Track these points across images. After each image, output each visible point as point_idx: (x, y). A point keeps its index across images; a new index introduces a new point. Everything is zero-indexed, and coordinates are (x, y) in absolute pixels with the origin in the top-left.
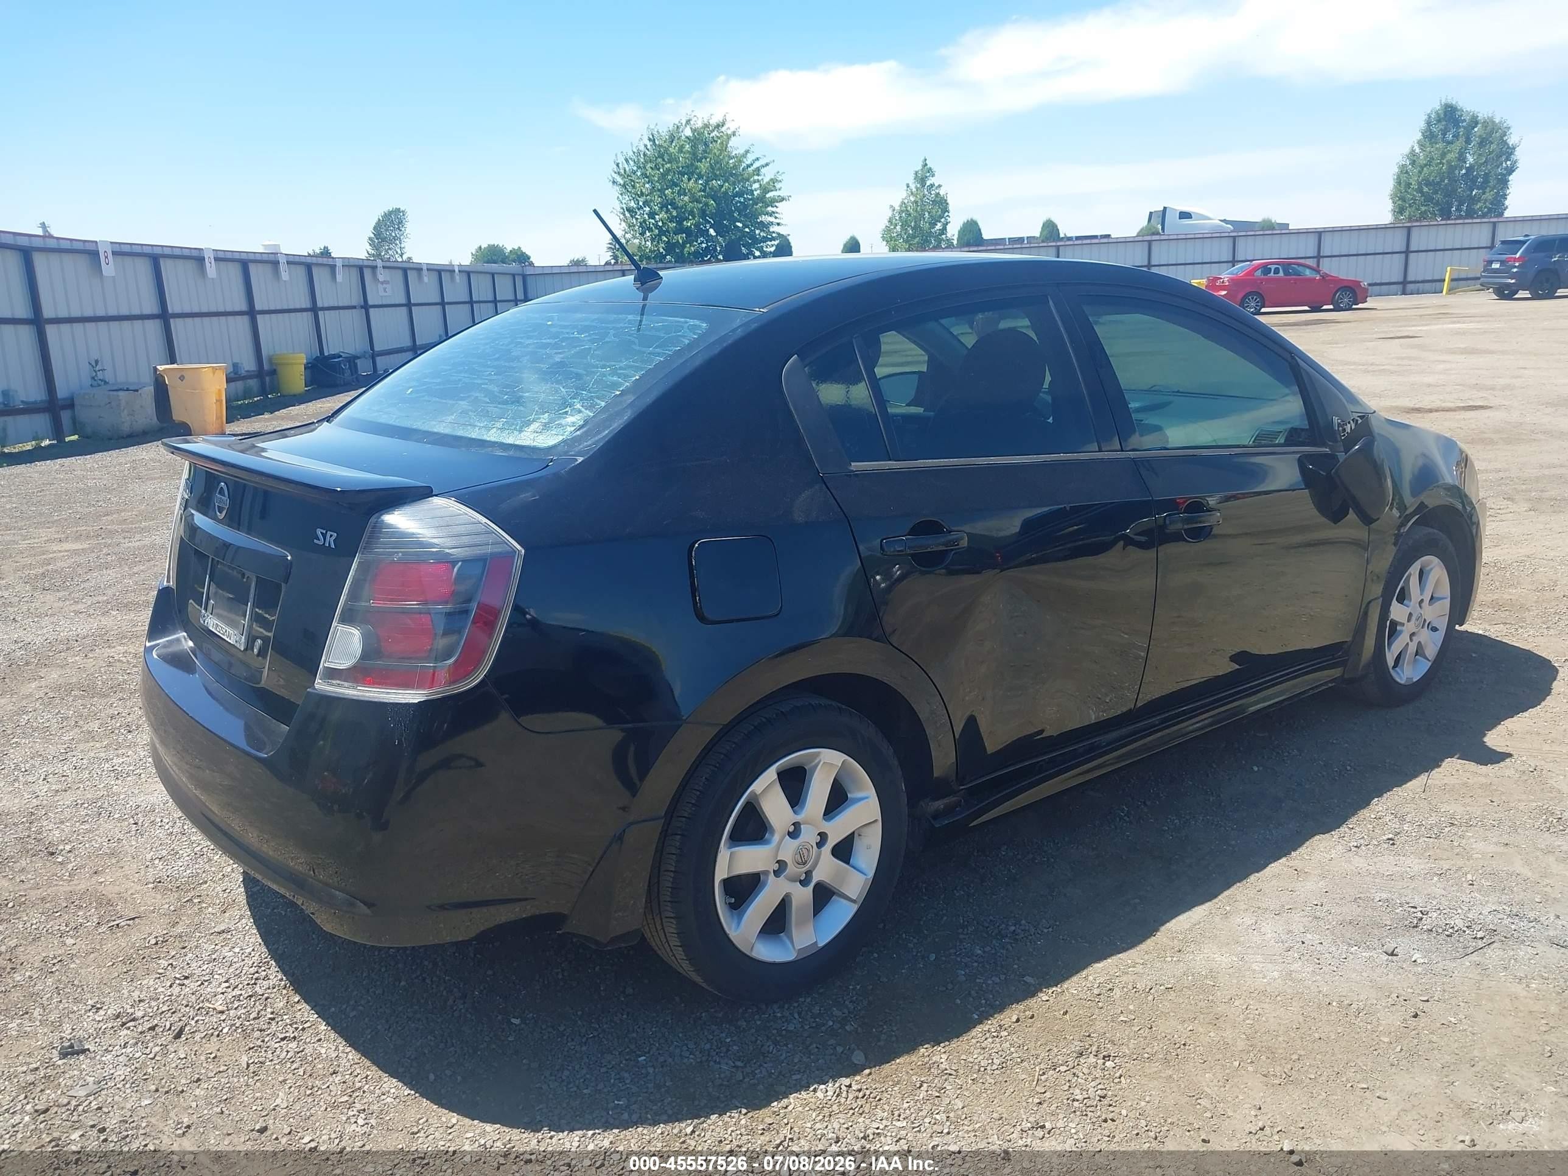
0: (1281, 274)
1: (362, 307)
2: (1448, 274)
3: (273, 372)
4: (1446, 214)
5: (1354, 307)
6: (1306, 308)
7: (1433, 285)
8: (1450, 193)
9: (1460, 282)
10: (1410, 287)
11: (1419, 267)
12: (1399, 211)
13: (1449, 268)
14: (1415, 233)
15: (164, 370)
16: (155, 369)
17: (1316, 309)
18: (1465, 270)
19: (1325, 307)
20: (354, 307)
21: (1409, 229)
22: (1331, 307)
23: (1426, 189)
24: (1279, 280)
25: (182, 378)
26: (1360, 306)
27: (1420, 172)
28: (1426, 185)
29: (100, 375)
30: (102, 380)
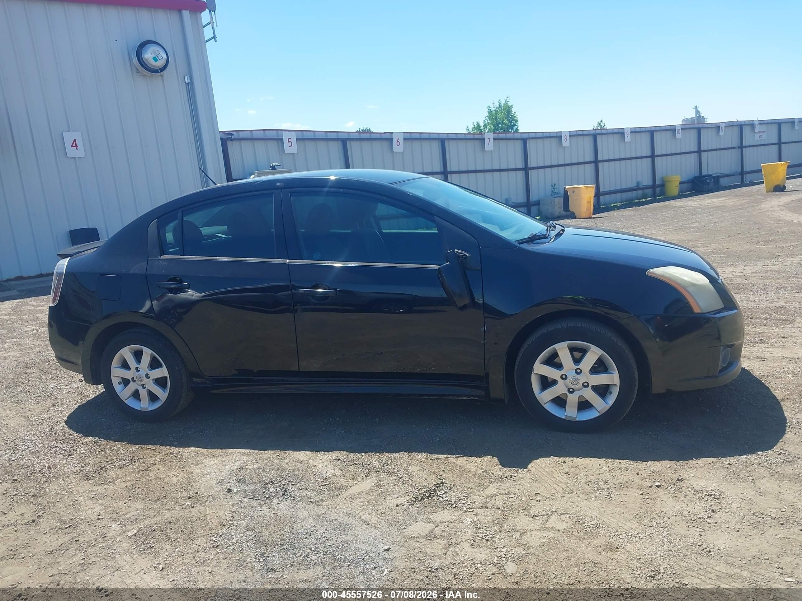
1: (739, 147)
3: (663, 186)
15: (568, 188)
16: (565, 188)
20: (734, 148)
25: (574, 192)
29: (556, 190)
30: (556, 193)
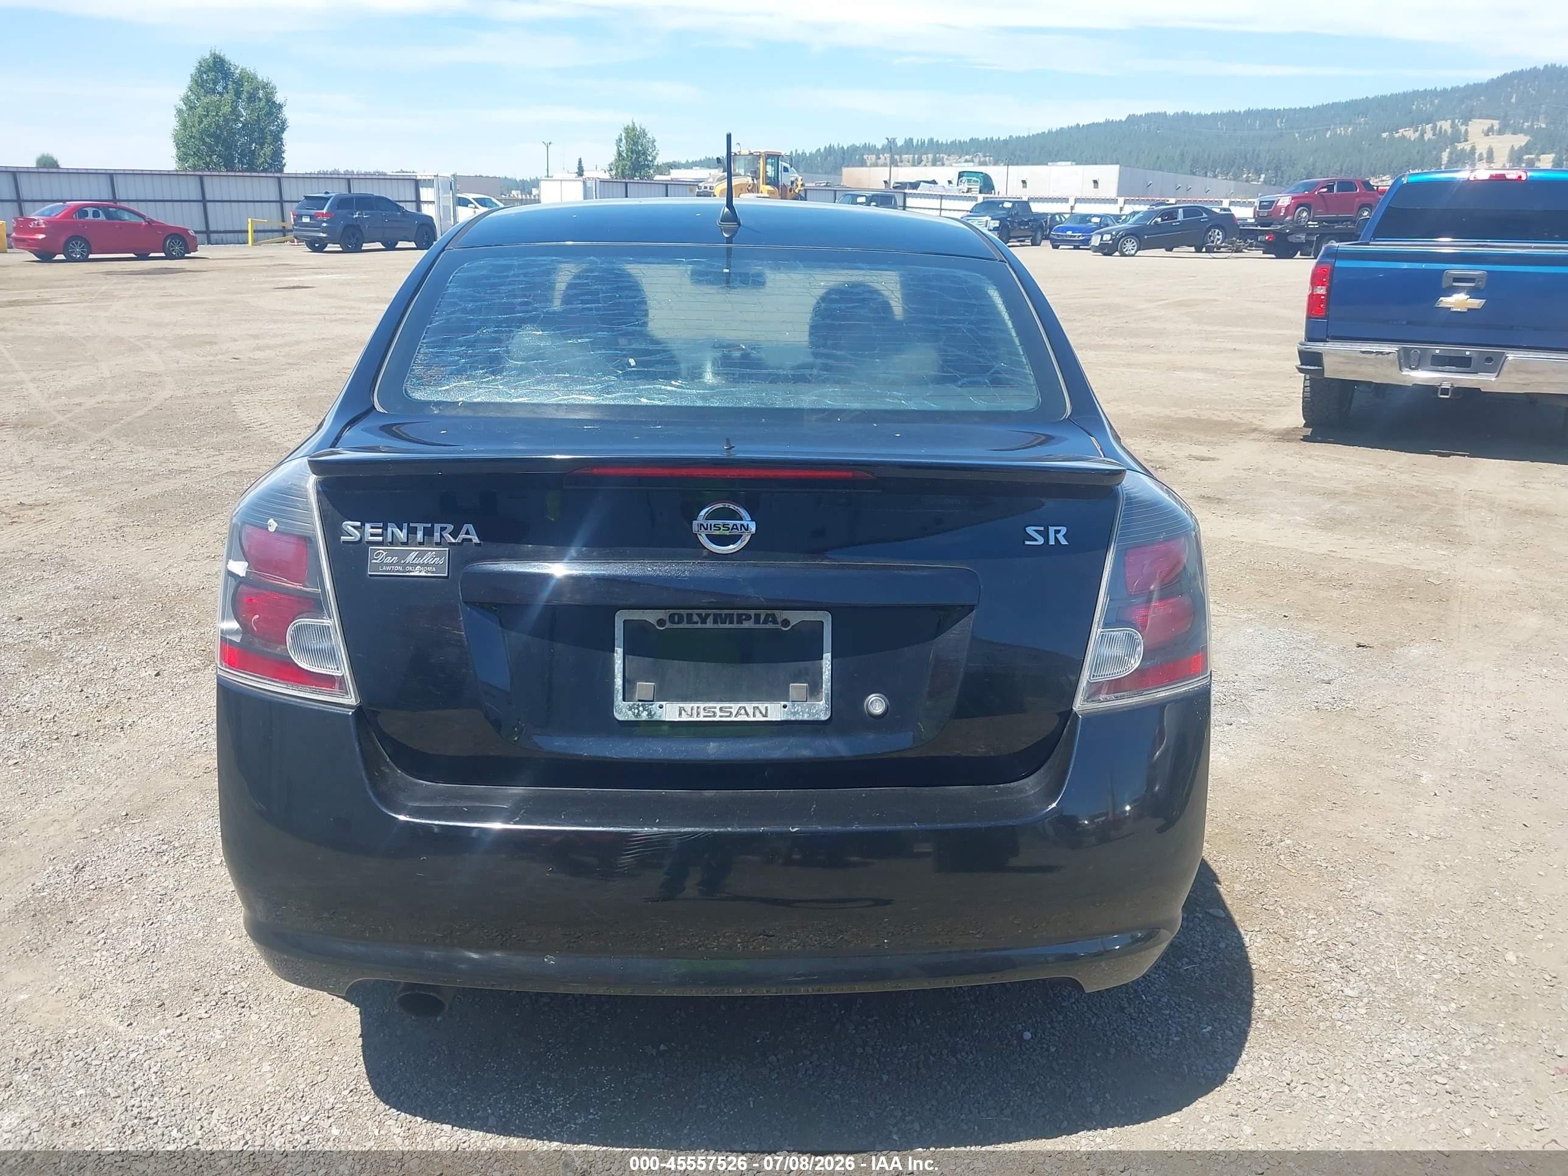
0: (102, 217)
2: (250, 225)
4: (229, 166)
5: (186, 255)
6: (132, 255)
7: (237, 236)
8: (229, 145)
9: (262, 234)
10: (214, 236)
11: (220, 218)
12: (182, 158)
13: (249, 220)
14: (207, 182)
17: (143, 256)
18: (265, 222)
19: (152, 255)
21: (201, 177)
22: (163, 255)
23: (207, 140)
24: (101, 223)
26: (192, 254)
27: (200, 122)
28: (208, 136)
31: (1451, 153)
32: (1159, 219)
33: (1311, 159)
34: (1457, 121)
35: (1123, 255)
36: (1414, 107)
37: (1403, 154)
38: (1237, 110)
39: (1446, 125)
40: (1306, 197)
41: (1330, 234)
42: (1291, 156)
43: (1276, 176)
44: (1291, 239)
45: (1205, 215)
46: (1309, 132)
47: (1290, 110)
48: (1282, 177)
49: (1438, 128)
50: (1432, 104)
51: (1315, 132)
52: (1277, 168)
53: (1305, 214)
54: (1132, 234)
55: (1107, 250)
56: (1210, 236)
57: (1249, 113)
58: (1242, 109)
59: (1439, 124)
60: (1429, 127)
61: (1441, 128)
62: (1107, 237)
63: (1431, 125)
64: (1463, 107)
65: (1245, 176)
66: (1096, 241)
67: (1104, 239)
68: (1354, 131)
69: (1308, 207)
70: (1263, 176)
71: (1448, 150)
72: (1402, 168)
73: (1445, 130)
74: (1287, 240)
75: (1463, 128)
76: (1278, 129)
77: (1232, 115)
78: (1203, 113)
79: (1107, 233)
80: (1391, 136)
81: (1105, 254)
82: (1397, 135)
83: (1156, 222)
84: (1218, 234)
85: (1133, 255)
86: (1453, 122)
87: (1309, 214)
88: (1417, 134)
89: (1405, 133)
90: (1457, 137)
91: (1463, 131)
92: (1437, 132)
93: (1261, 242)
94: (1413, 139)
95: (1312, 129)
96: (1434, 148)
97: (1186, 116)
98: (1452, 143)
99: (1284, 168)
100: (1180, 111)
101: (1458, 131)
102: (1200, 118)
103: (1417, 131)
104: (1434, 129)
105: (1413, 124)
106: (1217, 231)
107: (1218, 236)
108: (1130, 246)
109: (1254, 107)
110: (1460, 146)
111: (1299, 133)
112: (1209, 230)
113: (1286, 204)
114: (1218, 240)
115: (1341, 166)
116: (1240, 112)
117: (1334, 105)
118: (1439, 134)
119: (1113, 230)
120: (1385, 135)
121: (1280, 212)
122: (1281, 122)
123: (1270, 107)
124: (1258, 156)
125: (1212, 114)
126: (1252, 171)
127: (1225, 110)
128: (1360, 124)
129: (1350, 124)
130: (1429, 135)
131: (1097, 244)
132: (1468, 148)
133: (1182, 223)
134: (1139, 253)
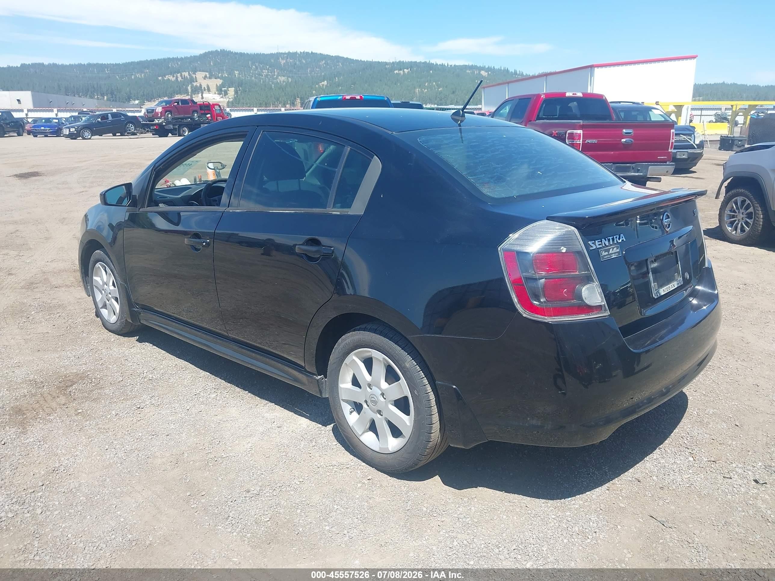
31: (191, 87)
32: (99, 120)
33: (128, 89)
34: (190, 72)
35: (84, 139)
36: (170, 65)
37: (171, 87)
38: (83, 63)
39: (186, 74)
40: (168, 107)
41: (183, 125)
42: (117, 88)
43: (112, 97)
44: (166, 127)
45: (123, 117)
46: (123, 75)
47: (110, 64)
48: (116, 98)
49: (183, 76)
50: (178, 64)
51: (126, 76)
52: (112, 93)
53: (170, 116)
54: (85, 128)
55: (72, 136)
56: (128, 128)
57: (89, 65)
58: (86, 62)
59: (183, 74)
60: (179, 75)
61: (184, 76)
62: (72, 130)
63: (179, 74)
64: (192, 66)
65: (96, 97)
66: (66, 132)
67: (71, 130)
68: (145, 76)
69: (171, 112)
70: (105, 97)
71: (190, 86)
72: (172, 94)
73: (187, 77)
74: (164, 128)
75: (194, 76)
76: (107, 74)
77: (80, 66)
78: (64, 64)
79: (72, 127)
80: (163, 79)
81: (72, 139)
82: (165, 79)
83: (98, 121)
84: (132, 126)
85: (90, 139)
86: (189, 73)
87: (172, 115)
88: (175, 78)
89: (169, 78)
90: (192, 80)
91: (194, 77)
92: (183, 77)
93: (152, 129)
94: (173, 80)
95: (124, 74)
96: (184, 85)
97: (55, 65)
98: (191, 83)
99: (115, 93)
100: (51, 63)
101: (192, 77)
102: (63, 67)
103: (174, 77)
104: (181, 76)
105: (172, 73)
106: (131, 125)
107: (132, 128)
108: (87, 134)
109: (91, 62)
110: (195, 84)
111: (118, 76)
112: (126, 124)
113: (160, 111)
114: (132, 129)
115: (143, 93)
116: (84, 64)
117: (132, 63)
118: (184, 78)
119: (76, 125)
120: (160, 78)
121: (158, 114)
122: (108, 71)
123: (100, 62)
124: (100, 88)
125: (70, 65)
126: (99, 94)
127: (77, 63)
128: (147, 73)
129: (142, 72)
130: (180, 79)
131: (68, 134)
132: (198, 85)
133: (112, 121)
134: (93, 137)
